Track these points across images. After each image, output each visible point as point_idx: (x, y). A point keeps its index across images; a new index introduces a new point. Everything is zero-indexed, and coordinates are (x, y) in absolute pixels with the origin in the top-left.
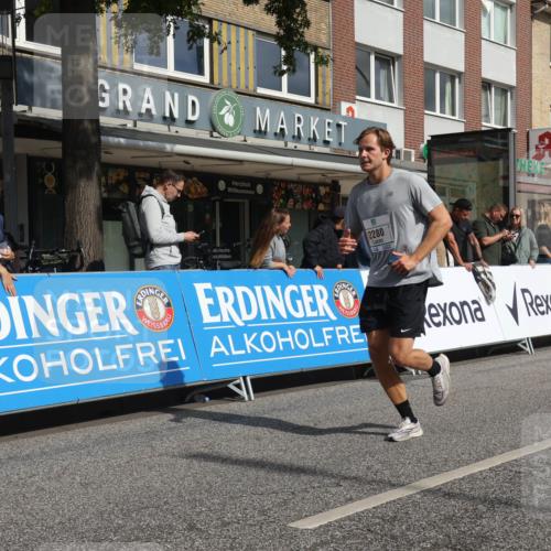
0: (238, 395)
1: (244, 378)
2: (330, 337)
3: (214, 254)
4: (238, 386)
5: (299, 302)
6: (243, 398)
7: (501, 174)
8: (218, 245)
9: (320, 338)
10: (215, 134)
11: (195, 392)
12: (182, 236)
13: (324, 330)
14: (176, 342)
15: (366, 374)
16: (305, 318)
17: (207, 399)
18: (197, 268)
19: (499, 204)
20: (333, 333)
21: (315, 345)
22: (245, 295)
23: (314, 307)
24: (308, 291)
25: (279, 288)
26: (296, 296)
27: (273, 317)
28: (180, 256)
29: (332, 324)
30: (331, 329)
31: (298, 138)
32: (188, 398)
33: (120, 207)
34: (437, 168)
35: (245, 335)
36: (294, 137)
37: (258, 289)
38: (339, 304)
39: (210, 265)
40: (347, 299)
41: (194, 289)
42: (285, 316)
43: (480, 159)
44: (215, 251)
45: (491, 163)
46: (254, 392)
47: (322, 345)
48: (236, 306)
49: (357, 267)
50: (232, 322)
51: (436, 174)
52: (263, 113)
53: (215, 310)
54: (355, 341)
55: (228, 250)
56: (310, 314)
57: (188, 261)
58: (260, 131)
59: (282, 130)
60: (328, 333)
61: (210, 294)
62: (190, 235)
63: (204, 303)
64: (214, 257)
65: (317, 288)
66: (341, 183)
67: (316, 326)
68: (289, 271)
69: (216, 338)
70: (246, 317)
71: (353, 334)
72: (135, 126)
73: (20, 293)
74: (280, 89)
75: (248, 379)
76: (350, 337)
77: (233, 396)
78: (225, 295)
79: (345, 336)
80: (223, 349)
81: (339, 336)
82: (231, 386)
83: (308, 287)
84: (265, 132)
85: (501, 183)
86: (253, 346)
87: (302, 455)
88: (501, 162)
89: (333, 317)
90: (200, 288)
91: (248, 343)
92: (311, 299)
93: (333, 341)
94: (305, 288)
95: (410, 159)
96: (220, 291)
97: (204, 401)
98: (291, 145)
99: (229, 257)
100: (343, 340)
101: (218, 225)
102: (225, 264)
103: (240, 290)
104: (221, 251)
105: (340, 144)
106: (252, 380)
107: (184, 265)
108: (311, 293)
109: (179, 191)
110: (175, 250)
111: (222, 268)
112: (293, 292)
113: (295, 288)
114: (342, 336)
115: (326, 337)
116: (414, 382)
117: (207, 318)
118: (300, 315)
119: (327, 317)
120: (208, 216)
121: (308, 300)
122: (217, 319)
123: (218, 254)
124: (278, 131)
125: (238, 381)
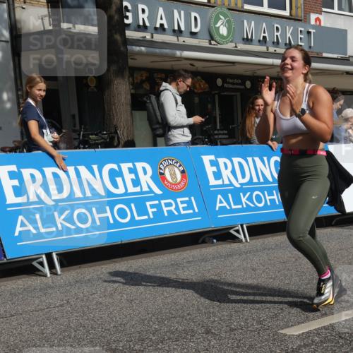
0: (237, 238)
1: (242, 226)
3: (216, 134)
4: (238, 231)
6: (242, 241)
8: (218, 128)
10: (213, 42)
11: (207, 235)
12: (191, 121)
14: (190, 200)
15: (333, 223)
17: (215, 241)
18: (203, 144)
22: (240, 165)
25: (265, 158)
27: (262, 180)
28: (191, 135)
31: (277, 44)
32: (201, 240)
33: (145, 99)
35: (241, 194)
36: (273, 43)
37: (250, 159)
39: (213, 143)
41: (202, 161)
42: (270, 180)
44: (216, 132)
46: (250, 236)
48: (233, 172)
50: (231, 184)
52: (250, 25)
53: (218, 175)
55: (226, 132)
57: (195, 140)
58: (247, 39)
59: (264, 37)
61: (213, 163)
62: (197, 119)
63: (210, 170)
64: (216, 137)
68: (273, 146)
69: (219, 196)
70: (241, 180)
72: (152, 37)
73: (75, 164)
74: (262, 6)
75: (245, 226)
77: (234, 239)
78: (225, 164)
80: (225, 204)
82: (232, 231)
84: (251, 40)
86: (247, 202)
87: (287, 282)
90: (207, 159)
91: (244, 200)
96: (221, 161)
97: (213, 242)
98: (272, 49)
99: (227, 136)
101: (218, 112)
102: (224, 141)
103: (236, 160)
104: (221, 132)
105: (310, 47)
106: (247, 227)
107: (193, 142)
109: (188, 86)
110: (187, 131)
111: (222, 144)
112: (276, 162)
113: (278, 158)
117: (212, 181)
120: (209, 106)
122: (220, 182)
123: (219, 134)
124: (261, 39)
125: (237, 228)
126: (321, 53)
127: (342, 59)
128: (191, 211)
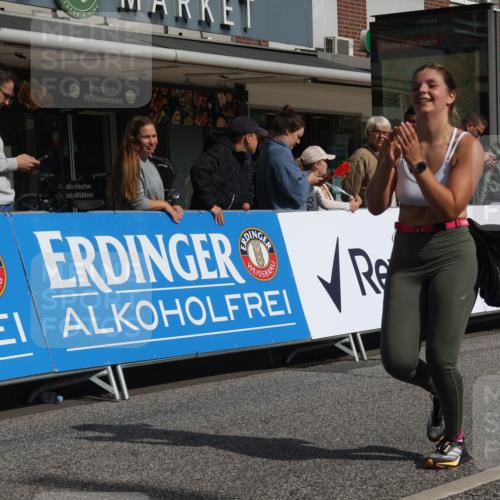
0: (105, 392)
1: (114, 368)
2: (236, 308)
3: (69, 191)
4: (106, 379)
5: (190, 259)
6: (114, 397)
7: (477, 73)
8: (73, 178)
9: (221, 310)
10: (60, 13)
11: (42, 389)
12: (14, 163)
13: (228, 297)
14: (11, 318)
15: (288, 361)
16: (199, 281)
17: (61, 398)
18: (40, 209)
19: (475, 116)
20: (240, 302)
21: (215, 319)
22: (111, 248)
23: (212, 264)
24: (202, 242)
25: (160, 238)
26: (185, 250)
27: (153, 279)
28: (13, 192)
29: (238, 288)
30: (238, 296)
31: (182, 21)
32: (33, 396)
34: (385, 63)
35: (113, 306)
36: (177, 19)
37: (130, 239)
38: (247, 260)
40: (259, 254)
41: (35, 240)
42: (170, 278)
43: (447, 52)
44: (69, 187)
45: (462, 56)
46: (129, 388)
47: (225, 319)
48: (98, 264)
49: (271, 207)
50: (94, 287)
51: (384, 73)
53: (67, 270)
54: (272, 313)
55: (89, 187)
56: (207, 275)
57: (23, 200)
58: (127, 9)
59: (159, 8)
60: (233, 302)
61: (59, 246)
62: (26, 160)
63: (51, 260)
64: (69, 196)
65: (215, 238)
66: (249, 87)
67: (216, 293)
68: (174, 213)
69: (70, 311)
70: (117, 281)
71: (269, 303)
75: (120, 369)
76: (264, 307)
77: (100, 394)
78: (82, 248)
79: (258, 306)
80: (80, 326)
81: (249, 307)
82: (95, 379)
83: (203, 237)
84: (135, 10)
85: (477, 87)
86: (127, 323)
87: (197, 476)
88: (477, 54)
89: (240, 280)
90: (44, 238)
91: (118, 318)
92: (207, 254)
93: (241, 313)
94: (198, 239)
95: (347, 53)
96: (74, 242)
97: (56, 401)
98: (174, 31)
99: (91, 195)
100: (254, 311)
101: (72, 148)
102: (82, 205)
103: (103, 241)
104: (79, 187)
105: (245, 30)
106: (124, 370)
107: (20, 204)
108: (207, 246)
109: (6, 96)
110: (4, 183)
111: (79, 211)
112: (180, 244)
113: (183, 238)
114: (254, 306)
115: (231, 308)
116: (357, 371)
117: (56, 280)
118: (192, 276)
119: (231, 279)
121: (203, 255)
122: (71, 282)
123: (74, 191)
124: (154, 11)
125: (105, 372)
126: (267, 42)
127: (303, 54)
128: (13, 341)
